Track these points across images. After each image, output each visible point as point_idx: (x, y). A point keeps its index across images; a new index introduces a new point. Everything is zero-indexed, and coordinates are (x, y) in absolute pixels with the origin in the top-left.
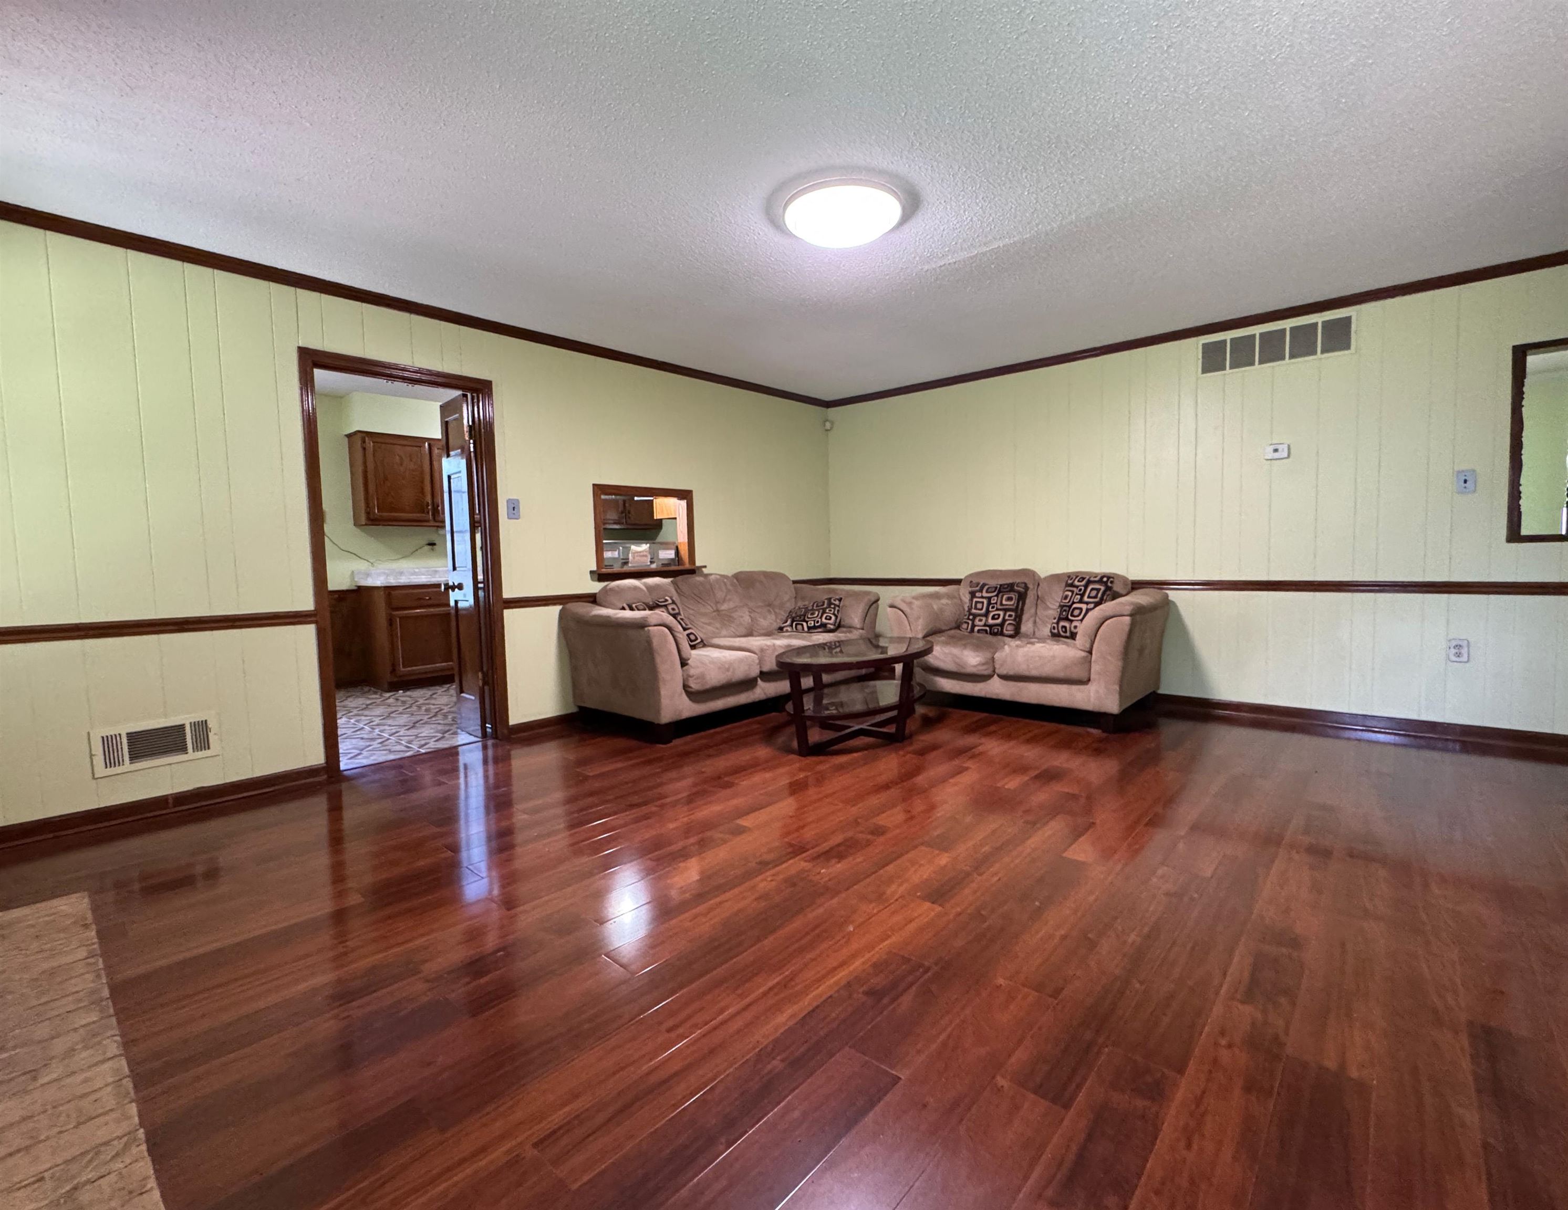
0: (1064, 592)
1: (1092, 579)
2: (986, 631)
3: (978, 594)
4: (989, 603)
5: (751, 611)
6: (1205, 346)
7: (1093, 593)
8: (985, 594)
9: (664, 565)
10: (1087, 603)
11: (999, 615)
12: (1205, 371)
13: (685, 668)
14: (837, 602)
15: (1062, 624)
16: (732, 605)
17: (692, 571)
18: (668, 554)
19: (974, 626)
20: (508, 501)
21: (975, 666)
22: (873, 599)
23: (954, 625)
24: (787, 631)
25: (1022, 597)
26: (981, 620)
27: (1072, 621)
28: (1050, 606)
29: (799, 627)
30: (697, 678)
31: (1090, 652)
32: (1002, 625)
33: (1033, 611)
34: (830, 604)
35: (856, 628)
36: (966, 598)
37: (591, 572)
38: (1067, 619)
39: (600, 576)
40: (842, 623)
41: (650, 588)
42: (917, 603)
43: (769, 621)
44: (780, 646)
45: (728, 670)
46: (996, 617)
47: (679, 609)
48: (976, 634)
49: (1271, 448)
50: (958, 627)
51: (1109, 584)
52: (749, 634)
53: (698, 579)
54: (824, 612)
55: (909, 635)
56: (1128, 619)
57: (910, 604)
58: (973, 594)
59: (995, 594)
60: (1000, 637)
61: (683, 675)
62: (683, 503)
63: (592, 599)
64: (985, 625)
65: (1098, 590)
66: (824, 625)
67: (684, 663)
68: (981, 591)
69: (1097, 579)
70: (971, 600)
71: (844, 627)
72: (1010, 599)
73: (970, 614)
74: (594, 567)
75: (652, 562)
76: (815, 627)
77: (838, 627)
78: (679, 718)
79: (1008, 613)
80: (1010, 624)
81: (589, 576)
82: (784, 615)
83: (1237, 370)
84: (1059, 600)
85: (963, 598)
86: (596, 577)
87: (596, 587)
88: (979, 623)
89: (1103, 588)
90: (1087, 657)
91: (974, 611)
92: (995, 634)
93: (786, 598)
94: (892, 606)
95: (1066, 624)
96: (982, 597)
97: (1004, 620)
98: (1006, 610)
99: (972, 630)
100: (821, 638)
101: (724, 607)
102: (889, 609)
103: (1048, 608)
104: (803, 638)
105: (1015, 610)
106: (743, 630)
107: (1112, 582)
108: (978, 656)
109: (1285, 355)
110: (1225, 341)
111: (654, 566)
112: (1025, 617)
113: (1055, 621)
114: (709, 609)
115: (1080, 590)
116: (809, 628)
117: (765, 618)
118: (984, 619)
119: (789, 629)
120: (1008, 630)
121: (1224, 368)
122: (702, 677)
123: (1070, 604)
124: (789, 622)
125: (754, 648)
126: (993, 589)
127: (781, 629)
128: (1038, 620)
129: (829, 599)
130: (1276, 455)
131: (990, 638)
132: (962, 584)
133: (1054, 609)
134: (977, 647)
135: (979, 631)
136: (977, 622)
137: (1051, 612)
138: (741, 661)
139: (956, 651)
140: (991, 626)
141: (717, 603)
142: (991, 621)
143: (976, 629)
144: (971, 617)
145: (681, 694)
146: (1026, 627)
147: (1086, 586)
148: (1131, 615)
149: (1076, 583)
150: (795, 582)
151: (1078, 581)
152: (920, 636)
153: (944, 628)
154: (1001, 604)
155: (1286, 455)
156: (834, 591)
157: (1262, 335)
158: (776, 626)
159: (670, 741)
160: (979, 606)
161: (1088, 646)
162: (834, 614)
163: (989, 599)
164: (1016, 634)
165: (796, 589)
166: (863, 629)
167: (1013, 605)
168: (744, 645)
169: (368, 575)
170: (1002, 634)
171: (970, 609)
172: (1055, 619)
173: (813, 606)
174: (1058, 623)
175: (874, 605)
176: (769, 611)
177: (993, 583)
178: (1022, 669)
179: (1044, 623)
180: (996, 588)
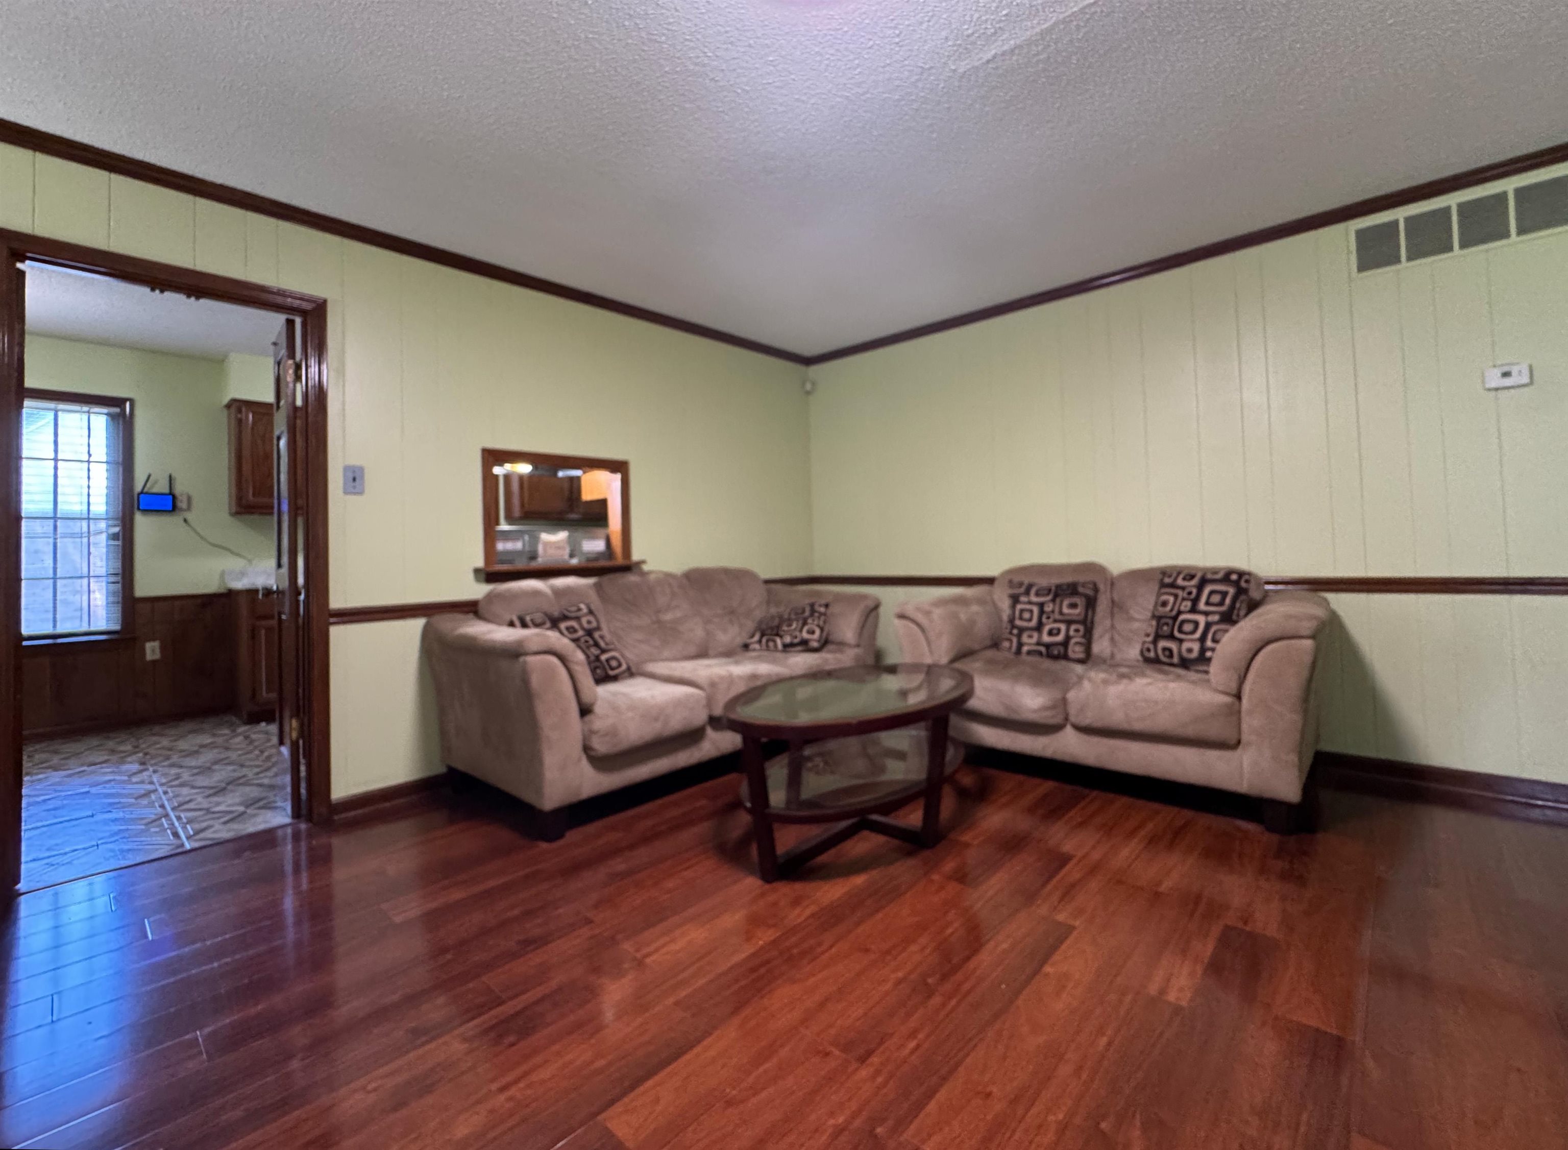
0: (1159, 595)
1: (1209, 576)
2: (1040, 653)
3: (1023, 599)
4: (1042, 612)
5: (708, 622)
6: (1360, 234)
7: (1216, 598)
8: (1034, 599)
9: (589, 560)
10: (1206, 614)
11: (1059, 630)
12: (1362, 268)
13: (588, 718)
14: (822, 610)
15: (1162, 644)
16: (678, 614)
17: (628, 568)
18: (594, 545)
19: (1020, 645)
20: (347, 469)
21: (1035, 711)
22: (871, 604)
23: (988, 643)
24: (754, 650)
25: (1091, 603)
26: (1030, 637)
27: (1181, 641)
28: (1137, 616)
29: (771, 644)
30: (606, 735)
31: (1238, 696)
32: (1065, 643)
33: (1108, 623)
34: (813, 611)
35: (849, 646)
36: (1005, 604)
37: (477, 571)
38: (1171, 637)
39: (489, 576)
40: (831, 638)
41: (558, 593)
42: (937, 612)
43: (730, 635)
44: (740, 677)
45: (656, 719)
46: (1055, 632)
47: (598, 621)
48: (1024, 657)
49: (1498, 372)
50: (995, 645)
51: (1243, 584)
52: (702, 654)
53: (632, 578)
54: (805, 623)
55: (928, 660)
56: (1309, 643)
57: (928, 613)
58: (1015, 599)
59: (1050, 597)
60: (1063, 663)
61: (583, 730)
62: (618, 477)
63: (471, 608)
64: (1039, 643)
65: (1224, 594)
66: (804, 643)
67: (585, 711)
68: (1027, 593)
69: (1219, 576)
70: (1013, 607)
71: (833, 643)
72: (1073, 606)
73: (1013, 626)
74: (480, 563)
75: (572, 556)
76: (792, 645)
77: (825, 643)
78: (574, 799)
79: (1073, 627)
80: (1077, 643)
81: (471, 576)
82: (750, 625)
83: (1418, 262)
84: (1151, 607)
85: (999, 604)
86: (483, 576)
87: (478, 591)
88: (1030, 640)
89: (1231, 591)
90: (1233, 704)
91: (1018, 623)
92: (1056, 658)
93: (754, 603)
94: (902, 616)
95: (1173, 646)
96: (1030, 603)
97: (1068, 638)
98: (1069, 623)
99: (1019, 652)
100: (800, 662)
101: (668, 617)
102: (897, 622)
103: (1131, 619)
104: (774, 661)
105: (1084, 622)
106: (692, 650)
107: (1247, 581)
108: (1038, 695)
109: (1509, 231)
110: (1396, 223)
111: (574, 561)
112: (1097, 633)
113: (1150, 639)
114: (645, 621)
115: (1190, 593)
116: (786, 646)
117: (725, 631)
118: (1035, 635)
119: (757, 646)
120: (1076, 651)
121: (1397, 260)
122: (612, 733)
123: (1174, 613)
124: (757, 638)
125: (702, 681)
126: (1046, 592)
127: (746, 647)
128: (1117, 637)
129: (812, 606)
130: (1507, 382)
131: (1047, 664)
132: (996, 583)
133: (1144, 621)
134: (1037, 680)
135: (1029, 653)
136: (1025, 638)
137: (1136, 625)
138: (679, 703)
139: (1004, 686)
140: (1048, 646)
141: (658, 611)
142: (1046, 638)
143: (1025, 649)
144: (1015, 631)
145: (579, 760)
146: (1101, 646)
147: (1200, 587)
148: (1313, 637)
149: (1180, 582)
150: (767, 582)
151: (1184, 579)
152: (944, 660)
153: (976, 646)
154: (1061, 613)
155: (1525, 379)
156: (818, 594)
157: (1461, 207)
158: (739, 641)
159: (561, 836)
160: (1026, 615)
161: (1234, 686)
162: (818, 626)
163: (1041, 605)
164: (1087, 658)
165: (769, 592)
166: (858, 646)
167: (1079, 615)
168: (687, 675)
169: (243, 574)
170: (1065, 657)
171: (1011, 621)
172: (1148, 635)
173: (790, 614)
174: (1155, 642)
175: (873, 614)
176: (731, 621)
177: (1043, 582)
178: (1118, 719)
179: (1129, 641)
180: (1050, 590)
